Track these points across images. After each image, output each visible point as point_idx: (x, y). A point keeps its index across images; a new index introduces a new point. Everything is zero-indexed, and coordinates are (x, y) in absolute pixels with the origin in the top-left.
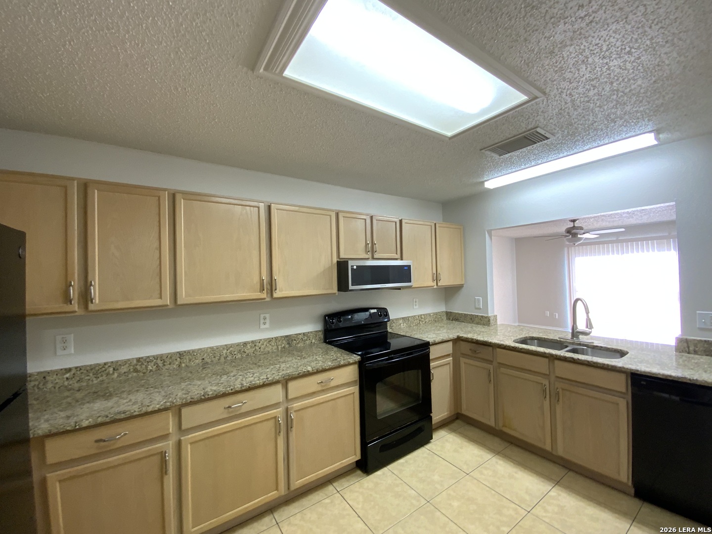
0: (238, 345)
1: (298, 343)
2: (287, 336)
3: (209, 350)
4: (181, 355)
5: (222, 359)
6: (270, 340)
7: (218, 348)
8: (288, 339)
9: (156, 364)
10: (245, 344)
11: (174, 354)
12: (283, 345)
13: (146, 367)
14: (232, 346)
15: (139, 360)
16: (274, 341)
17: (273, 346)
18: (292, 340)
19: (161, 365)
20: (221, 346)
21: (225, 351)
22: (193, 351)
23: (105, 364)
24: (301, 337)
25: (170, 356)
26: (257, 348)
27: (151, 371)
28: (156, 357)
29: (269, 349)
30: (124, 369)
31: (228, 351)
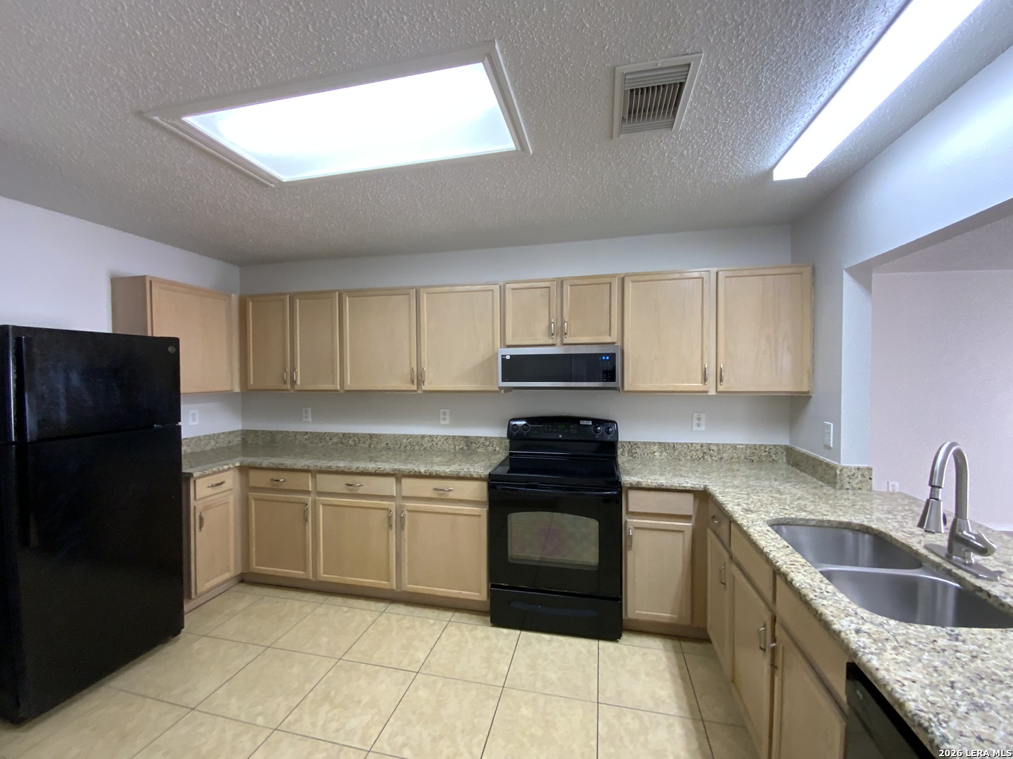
0: (416, 436)
1: (478, 448)
2: (466, 437)
3: (392, 437)
4: (371, 436)
5: (403, 447)
6: (447, 438)
7: (399, 436)
8: (468, 440)
9: (354, 440)
10: (423, 437)
11: (366, 434)
12: (461, 446)
13: (348, 441)
14: (411, 436)
15: (344, 434)
16: (451, 439)
17: (450, 445)
18: (471, 443)
19: (357, 442)
20: (402, 435)
21: (405, 440)
22: (380, 435)
23: (325, 433)
24: (482, 440)
25: (364, 436)
26: (434, 444)
27: (351, 445)
28: (355, 435)
29: (446, 447)
30: (335, 440)
31: (408, 441)
